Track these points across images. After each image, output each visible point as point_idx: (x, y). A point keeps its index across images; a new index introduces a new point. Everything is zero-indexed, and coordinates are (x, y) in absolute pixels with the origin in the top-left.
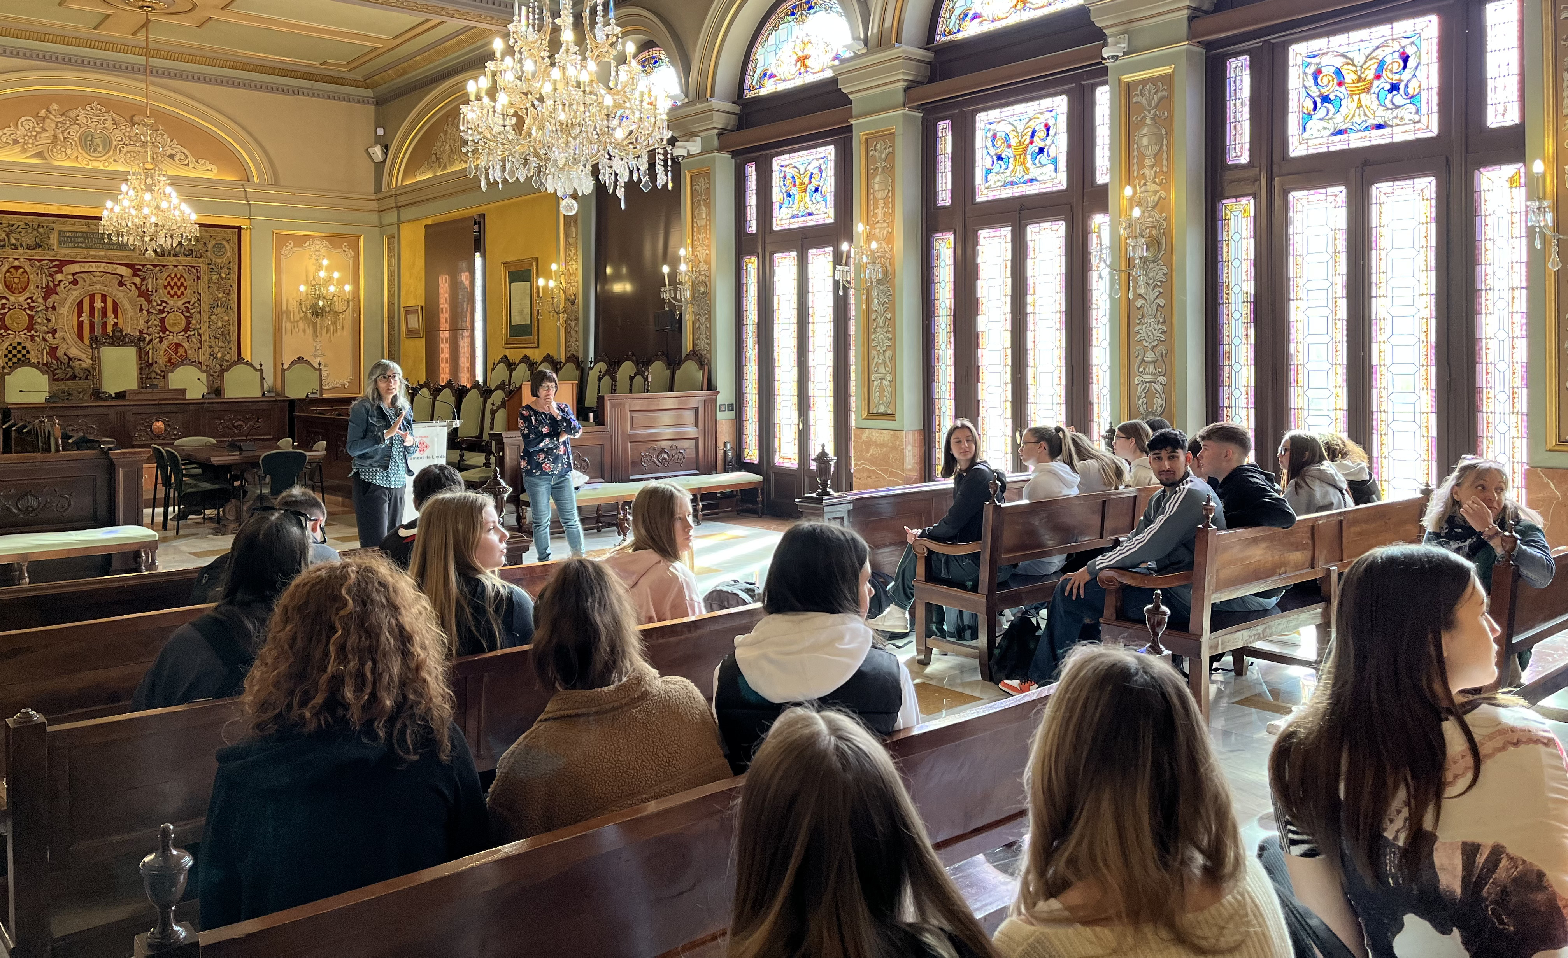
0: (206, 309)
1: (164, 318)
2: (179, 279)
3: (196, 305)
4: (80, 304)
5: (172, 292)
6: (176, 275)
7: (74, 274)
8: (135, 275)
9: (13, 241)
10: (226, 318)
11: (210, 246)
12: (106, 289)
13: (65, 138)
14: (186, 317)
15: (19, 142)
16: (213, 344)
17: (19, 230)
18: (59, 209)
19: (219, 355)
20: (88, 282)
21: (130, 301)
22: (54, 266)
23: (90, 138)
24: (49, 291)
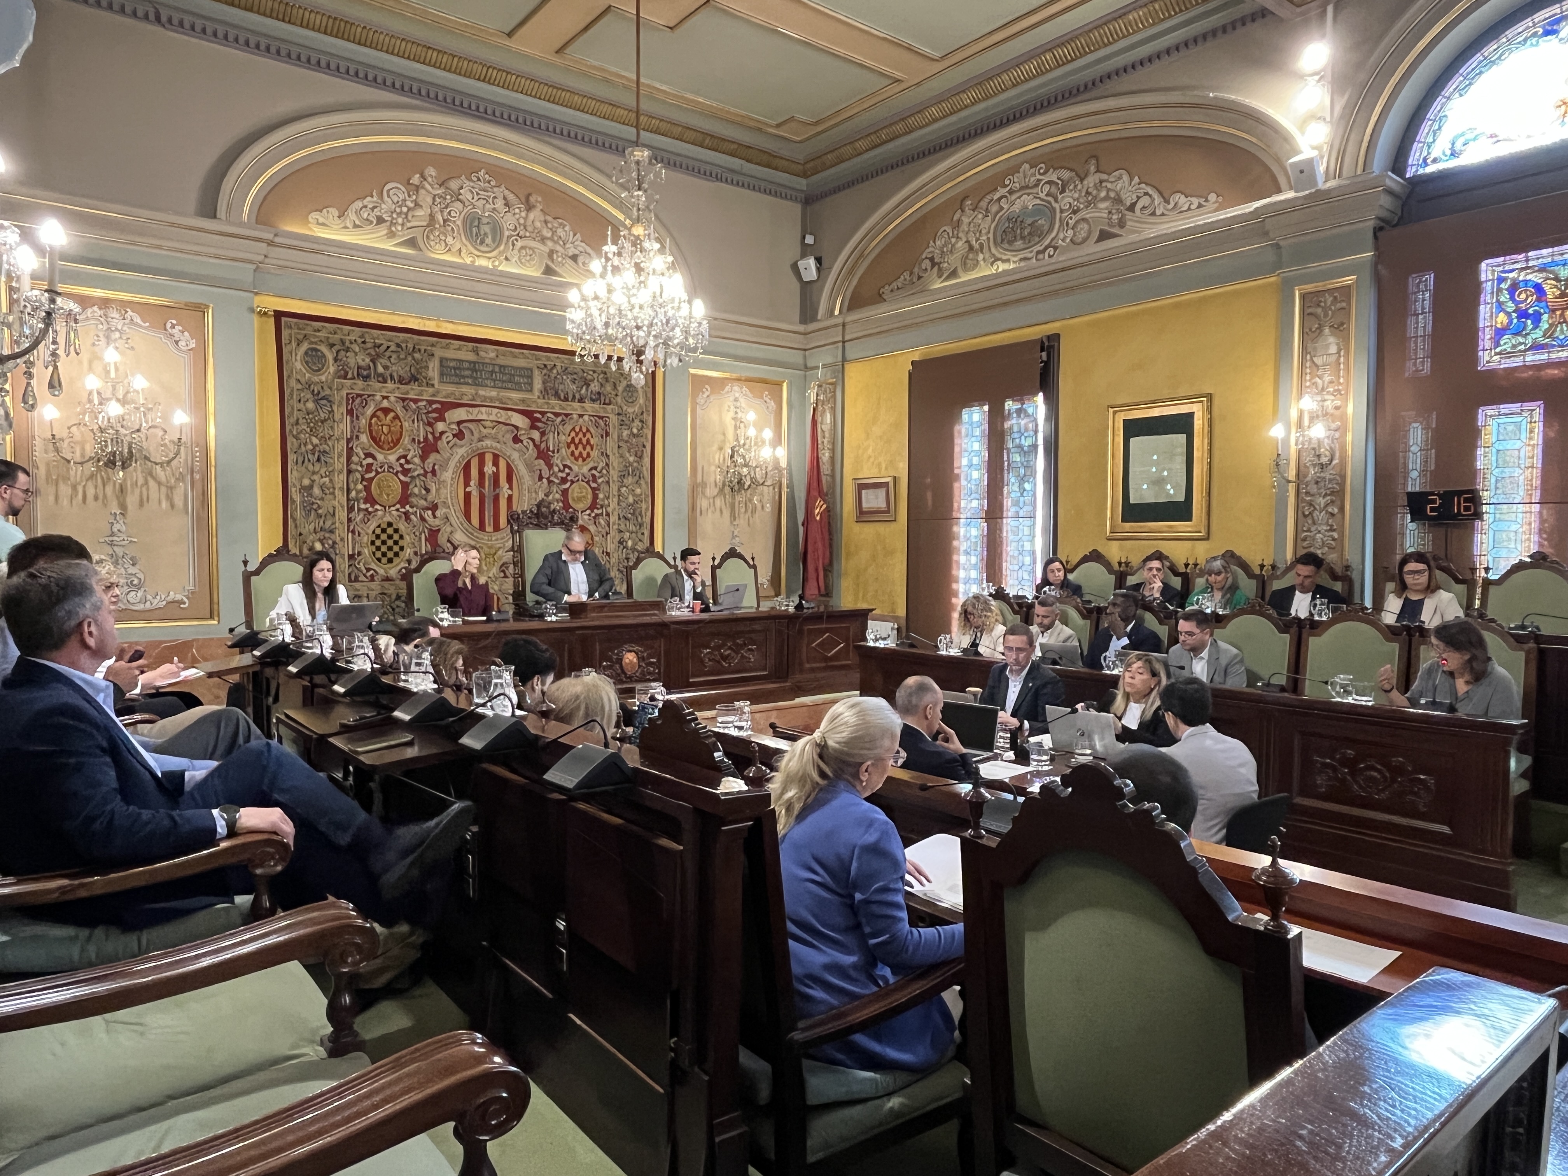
0: (615, 478)
1: (567, 490)
2: (584, 435)
3: (604, 472)
4: (467, 468)
5: (577, 453)
6: (581, 430)
7: (459, 423)
8: (533, 427)
9: (380, 369)
10: (638, 491)
11: (620, 389)
12: (498, 446)
13: (445, 221)
14: (593, 489)
15: (384, 221)
16: (622, 527)
17: (388, 354)
18: (438, 326)
19: (630, 543)
20: (476, 435)
21: (529, 467)
22: (435, 411)
23: (476, 223)
24: (429, 448)
